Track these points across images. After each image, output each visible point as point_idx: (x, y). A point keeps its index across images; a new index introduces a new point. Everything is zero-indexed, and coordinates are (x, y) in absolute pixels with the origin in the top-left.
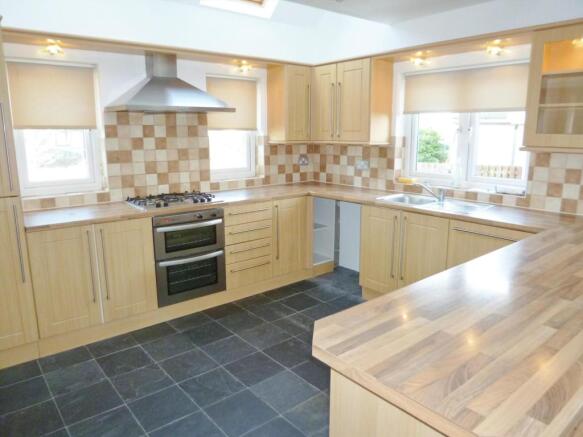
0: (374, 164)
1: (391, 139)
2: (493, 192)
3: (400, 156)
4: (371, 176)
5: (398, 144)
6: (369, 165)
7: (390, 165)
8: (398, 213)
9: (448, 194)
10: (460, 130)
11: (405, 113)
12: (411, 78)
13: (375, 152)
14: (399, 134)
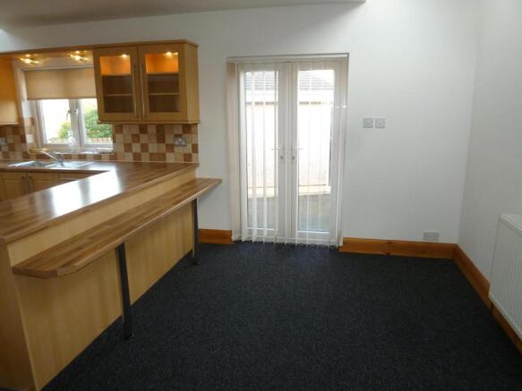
0: (10, 141)
1: (20, 119)
2: (96, 153)
3: (31, 133)
4: (10, 150)
5: (27, 123)
6: (6, 141)
7: (23, 140)
8: (24, 175)
9: (68, 158)
10: (70, 112)
11: (28, 99)
12: (29, 73)
13: (9, 131)
14: (26, 115)
